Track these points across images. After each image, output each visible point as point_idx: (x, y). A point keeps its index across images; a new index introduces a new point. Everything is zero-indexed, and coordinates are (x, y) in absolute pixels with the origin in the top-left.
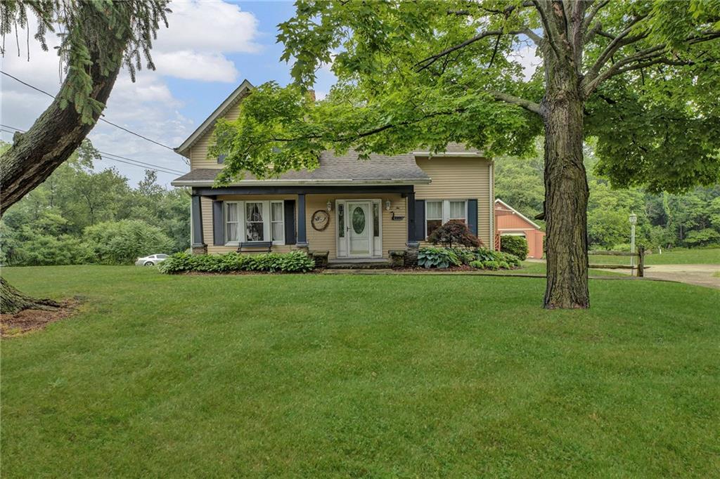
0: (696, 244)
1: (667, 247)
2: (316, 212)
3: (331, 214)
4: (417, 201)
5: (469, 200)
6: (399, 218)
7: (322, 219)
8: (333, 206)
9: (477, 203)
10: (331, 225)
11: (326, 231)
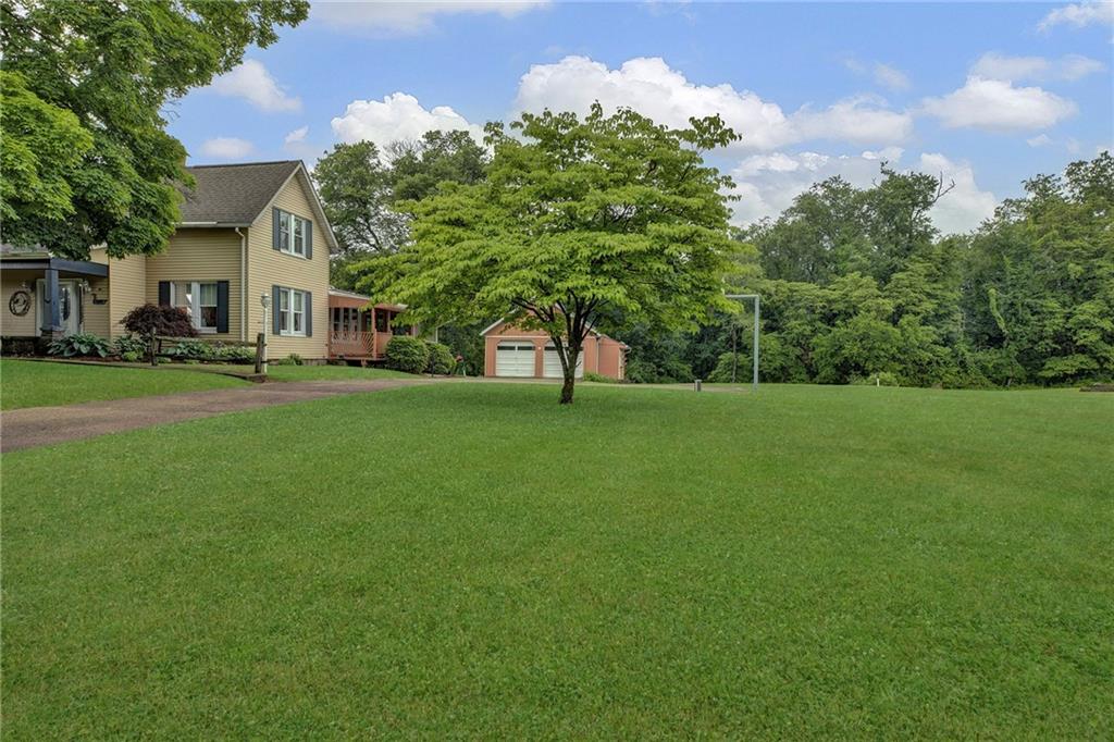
0: (1060, 380)
1: (1006, 383)
2: (16, 294)
3: (32, 295)
4: (160, 283)
5: (219, 282)
6: (100, 302)
7: (21, 301)
8: (33, 288)
9: (228, 285)
10: (31, 310)
11: (27, 316)
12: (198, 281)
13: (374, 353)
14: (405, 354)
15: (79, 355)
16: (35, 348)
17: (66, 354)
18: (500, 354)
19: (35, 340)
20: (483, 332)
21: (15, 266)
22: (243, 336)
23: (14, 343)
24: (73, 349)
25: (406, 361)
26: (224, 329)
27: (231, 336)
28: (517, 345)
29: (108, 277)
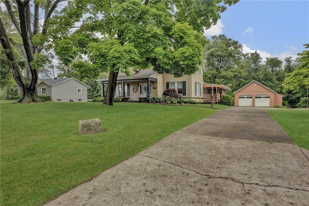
2: (134, 87)
3: (138, 87)
4: (167, 83)
5: (183, 82)
6: (155, 88)
7: (136, 89)
8: (138, 85)
9: (185, 82)
10: (138, 91)
11: (137, 92)
12: (177, 82)
13: (217, 100)
14: (227, 100)
15: (157, 102)
16: (146, 100)
17: (154, 102)
18: (240, 99)
19: (145, 98)
20: (234, 93)
21: (135, 80)
22: (190, 96)
23: (142, 99)
24: (155, 101)
25: (228, 102)
26: (184, 94)
27: (187, 96)
28: (245, 96)
29: (157, 82)
